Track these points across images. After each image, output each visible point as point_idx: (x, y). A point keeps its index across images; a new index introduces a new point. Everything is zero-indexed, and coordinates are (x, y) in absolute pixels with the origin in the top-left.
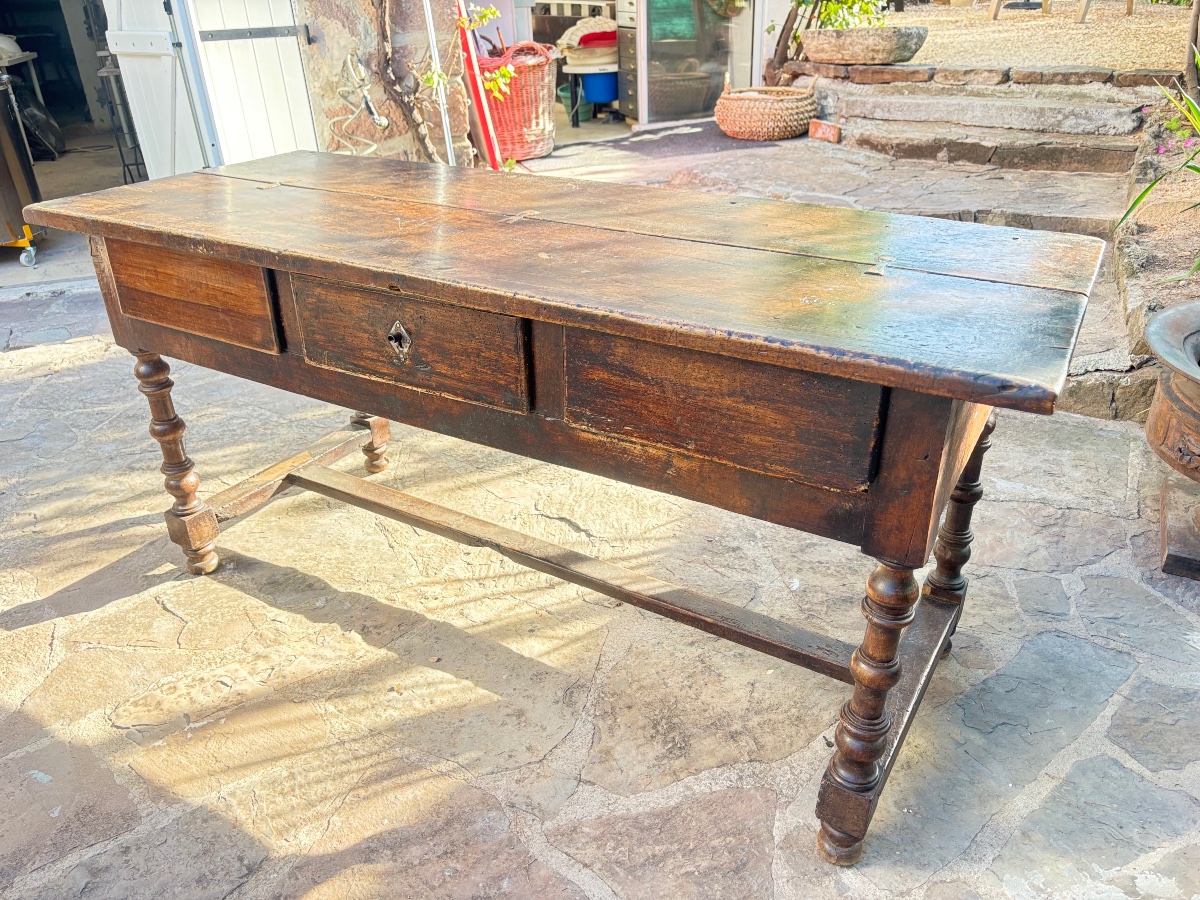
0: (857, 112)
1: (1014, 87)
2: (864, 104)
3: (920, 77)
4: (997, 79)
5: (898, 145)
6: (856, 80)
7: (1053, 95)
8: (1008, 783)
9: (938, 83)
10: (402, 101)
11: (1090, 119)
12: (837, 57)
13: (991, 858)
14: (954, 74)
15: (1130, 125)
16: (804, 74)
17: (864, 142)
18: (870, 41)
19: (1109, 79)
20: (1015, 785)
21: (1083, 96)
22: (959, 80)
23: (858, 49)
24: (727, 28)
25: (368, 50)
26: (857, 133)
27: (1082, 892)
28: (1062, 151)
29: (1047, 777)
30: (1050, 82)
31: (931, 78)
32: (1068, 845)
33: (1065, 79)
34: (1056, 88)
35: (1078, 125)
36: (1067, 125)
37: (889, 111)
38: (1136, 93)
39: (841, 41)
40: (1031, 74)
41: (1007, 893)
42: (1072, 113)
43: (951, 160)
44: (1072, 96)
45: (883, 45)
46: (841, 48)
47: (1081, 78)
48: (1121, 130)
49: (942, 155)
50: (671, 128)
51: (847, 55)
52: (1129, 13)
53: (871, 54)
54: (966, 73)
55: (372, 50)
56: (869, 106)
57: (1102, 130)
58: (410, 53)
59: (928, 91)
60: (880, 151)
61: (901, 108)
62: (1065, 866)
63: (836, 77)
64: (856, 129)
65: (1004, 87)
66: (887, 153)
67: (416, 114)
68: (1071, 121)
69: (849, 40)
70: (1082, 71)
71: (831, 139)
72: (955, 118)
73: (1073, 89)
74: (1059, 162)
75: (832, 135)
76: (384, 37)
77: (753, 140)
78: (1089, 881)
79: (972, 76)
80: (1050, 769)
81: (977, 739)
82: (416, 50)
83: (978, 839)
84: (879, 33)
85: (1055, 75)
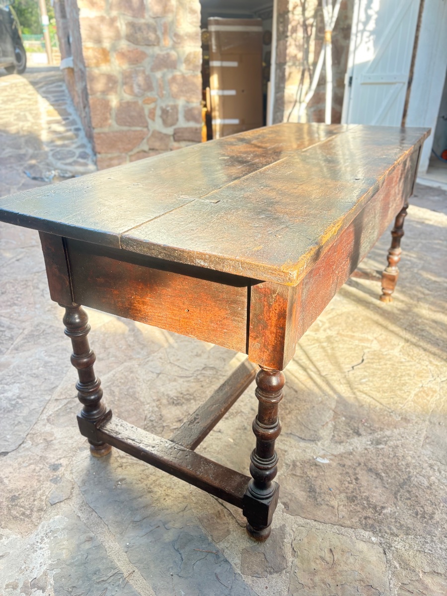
8: (130, 543)
13: (80, 515)
20: (128, 547)
27: (45, 555)
29: (132, 571)
32: (77, 561)
41: (58, 517)
62: (65, 555)
78: (50, 562)
80: (137, 574)
81: (169, 537)
83: (94, 513)
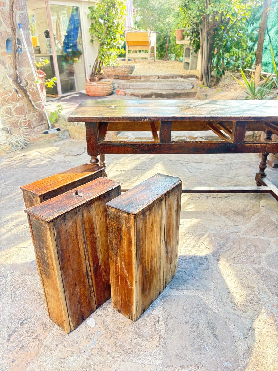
0: (125, 87)
1: (161, 79)
2: (127, 85)
3: (138, 78)
4: (157, 78)
5: (142, 95)
6: (121, 79)
7: (170, 81)
9: (143, 79)
10: (24, 89)
11: (182, 86)
12: (114, 73)
14: (146, 77)
15: (191, 87)
16: (104, 78)
17: (132, 95)
18: (124, 69)
19: (182, 77)
21: (177, 81)
22: (147, 78)
23: (120, 71)
24: (73, 66)
25: (10, 73)
26: (130, 92)
28: (181, 94)
30: (169, 78)
31: (141, 78)
33: (173, 77)
34: (171, 79)
35: (180, 88)
36: (178, 88)
37: (134, 87)
38: (189, 80)
39: (115, 69)
40: (165, 76)
42: (178, 85)
43: (156, 98)
44: (175, 81)
45: (127, 70)
46: (115, 71)
47: (176, 77)
48: (190, 88)
49: (153, 96)
50: (71, 95)
51: (117, 73)
52: (155, 61)
53: (124, 72)
54: (149, 76)
55: (11, 73)
56: (128, 86)
57: (186, 88)
58: (23, 74)
59: (140, 81)
60: (137, 97)
61: (137, 86)
63: (115, 79)
64: (129, 92)
65: (159, 80)
66: (139, 97)
67: (28, 93)
68: (178, 87)
69: (117, 69)
70: (176, 75)
71: (123, 94)
72: (151, 87)
73: (175, 79)
74: (180, 96)
75: (123, 93)
76: (16, 69)
77: (99, 96)
79: (151, 77)
82: (24, 73)
84: (125, 67)
85: (170, 76)
